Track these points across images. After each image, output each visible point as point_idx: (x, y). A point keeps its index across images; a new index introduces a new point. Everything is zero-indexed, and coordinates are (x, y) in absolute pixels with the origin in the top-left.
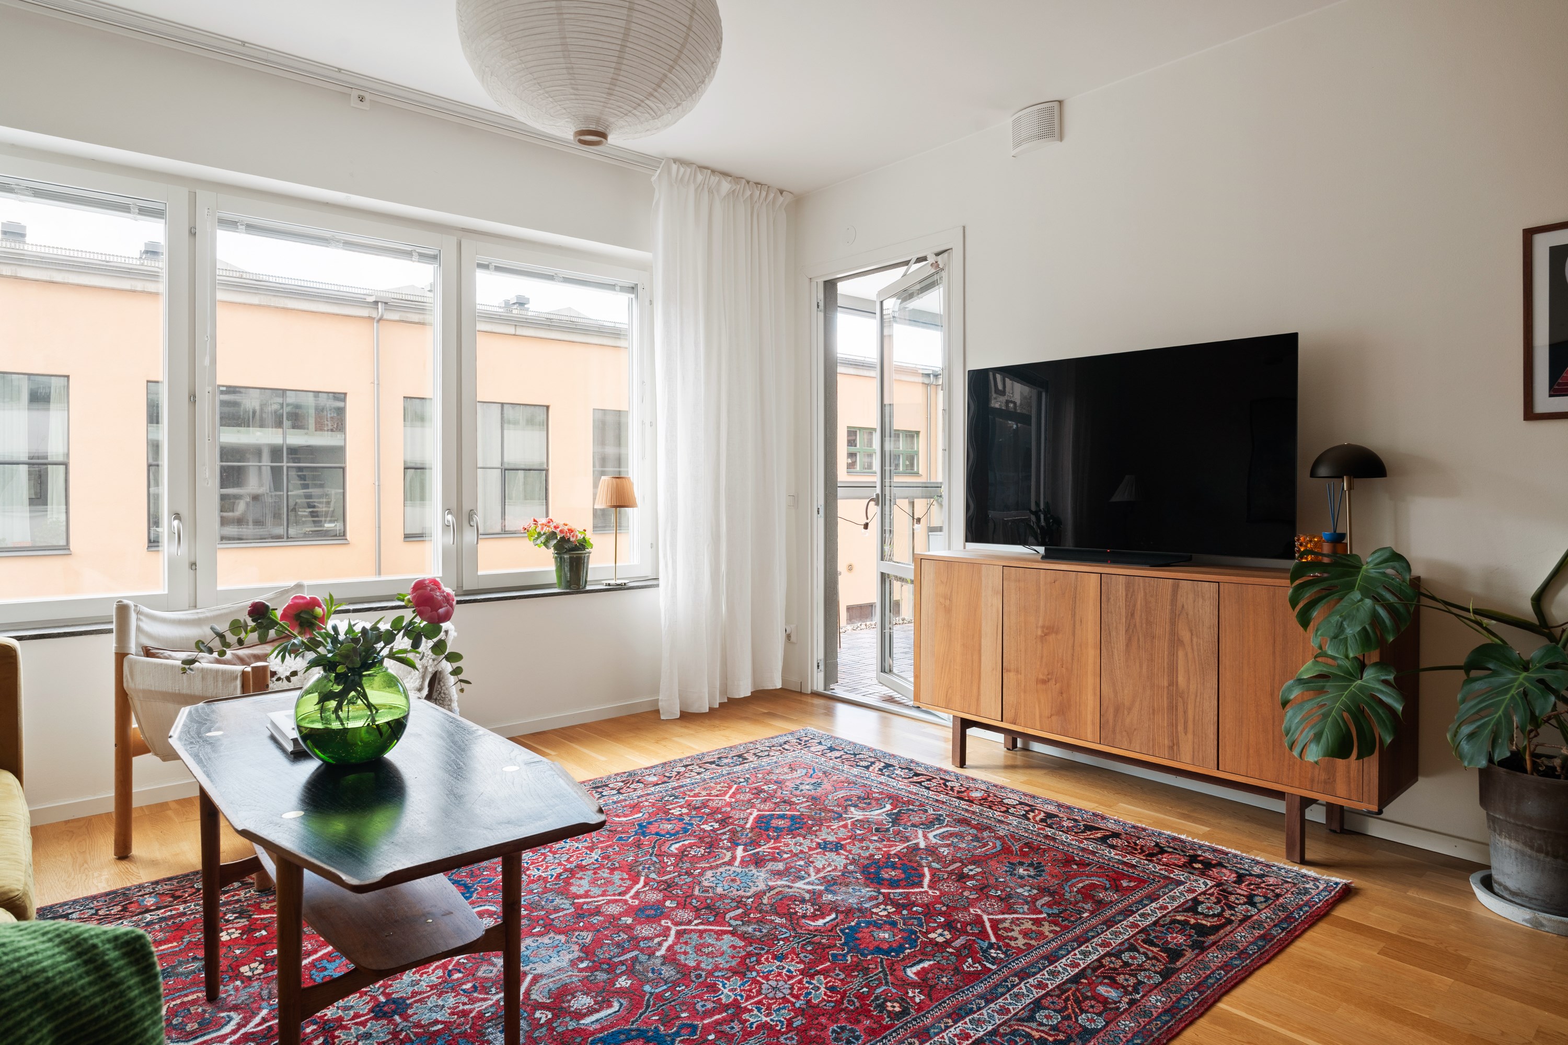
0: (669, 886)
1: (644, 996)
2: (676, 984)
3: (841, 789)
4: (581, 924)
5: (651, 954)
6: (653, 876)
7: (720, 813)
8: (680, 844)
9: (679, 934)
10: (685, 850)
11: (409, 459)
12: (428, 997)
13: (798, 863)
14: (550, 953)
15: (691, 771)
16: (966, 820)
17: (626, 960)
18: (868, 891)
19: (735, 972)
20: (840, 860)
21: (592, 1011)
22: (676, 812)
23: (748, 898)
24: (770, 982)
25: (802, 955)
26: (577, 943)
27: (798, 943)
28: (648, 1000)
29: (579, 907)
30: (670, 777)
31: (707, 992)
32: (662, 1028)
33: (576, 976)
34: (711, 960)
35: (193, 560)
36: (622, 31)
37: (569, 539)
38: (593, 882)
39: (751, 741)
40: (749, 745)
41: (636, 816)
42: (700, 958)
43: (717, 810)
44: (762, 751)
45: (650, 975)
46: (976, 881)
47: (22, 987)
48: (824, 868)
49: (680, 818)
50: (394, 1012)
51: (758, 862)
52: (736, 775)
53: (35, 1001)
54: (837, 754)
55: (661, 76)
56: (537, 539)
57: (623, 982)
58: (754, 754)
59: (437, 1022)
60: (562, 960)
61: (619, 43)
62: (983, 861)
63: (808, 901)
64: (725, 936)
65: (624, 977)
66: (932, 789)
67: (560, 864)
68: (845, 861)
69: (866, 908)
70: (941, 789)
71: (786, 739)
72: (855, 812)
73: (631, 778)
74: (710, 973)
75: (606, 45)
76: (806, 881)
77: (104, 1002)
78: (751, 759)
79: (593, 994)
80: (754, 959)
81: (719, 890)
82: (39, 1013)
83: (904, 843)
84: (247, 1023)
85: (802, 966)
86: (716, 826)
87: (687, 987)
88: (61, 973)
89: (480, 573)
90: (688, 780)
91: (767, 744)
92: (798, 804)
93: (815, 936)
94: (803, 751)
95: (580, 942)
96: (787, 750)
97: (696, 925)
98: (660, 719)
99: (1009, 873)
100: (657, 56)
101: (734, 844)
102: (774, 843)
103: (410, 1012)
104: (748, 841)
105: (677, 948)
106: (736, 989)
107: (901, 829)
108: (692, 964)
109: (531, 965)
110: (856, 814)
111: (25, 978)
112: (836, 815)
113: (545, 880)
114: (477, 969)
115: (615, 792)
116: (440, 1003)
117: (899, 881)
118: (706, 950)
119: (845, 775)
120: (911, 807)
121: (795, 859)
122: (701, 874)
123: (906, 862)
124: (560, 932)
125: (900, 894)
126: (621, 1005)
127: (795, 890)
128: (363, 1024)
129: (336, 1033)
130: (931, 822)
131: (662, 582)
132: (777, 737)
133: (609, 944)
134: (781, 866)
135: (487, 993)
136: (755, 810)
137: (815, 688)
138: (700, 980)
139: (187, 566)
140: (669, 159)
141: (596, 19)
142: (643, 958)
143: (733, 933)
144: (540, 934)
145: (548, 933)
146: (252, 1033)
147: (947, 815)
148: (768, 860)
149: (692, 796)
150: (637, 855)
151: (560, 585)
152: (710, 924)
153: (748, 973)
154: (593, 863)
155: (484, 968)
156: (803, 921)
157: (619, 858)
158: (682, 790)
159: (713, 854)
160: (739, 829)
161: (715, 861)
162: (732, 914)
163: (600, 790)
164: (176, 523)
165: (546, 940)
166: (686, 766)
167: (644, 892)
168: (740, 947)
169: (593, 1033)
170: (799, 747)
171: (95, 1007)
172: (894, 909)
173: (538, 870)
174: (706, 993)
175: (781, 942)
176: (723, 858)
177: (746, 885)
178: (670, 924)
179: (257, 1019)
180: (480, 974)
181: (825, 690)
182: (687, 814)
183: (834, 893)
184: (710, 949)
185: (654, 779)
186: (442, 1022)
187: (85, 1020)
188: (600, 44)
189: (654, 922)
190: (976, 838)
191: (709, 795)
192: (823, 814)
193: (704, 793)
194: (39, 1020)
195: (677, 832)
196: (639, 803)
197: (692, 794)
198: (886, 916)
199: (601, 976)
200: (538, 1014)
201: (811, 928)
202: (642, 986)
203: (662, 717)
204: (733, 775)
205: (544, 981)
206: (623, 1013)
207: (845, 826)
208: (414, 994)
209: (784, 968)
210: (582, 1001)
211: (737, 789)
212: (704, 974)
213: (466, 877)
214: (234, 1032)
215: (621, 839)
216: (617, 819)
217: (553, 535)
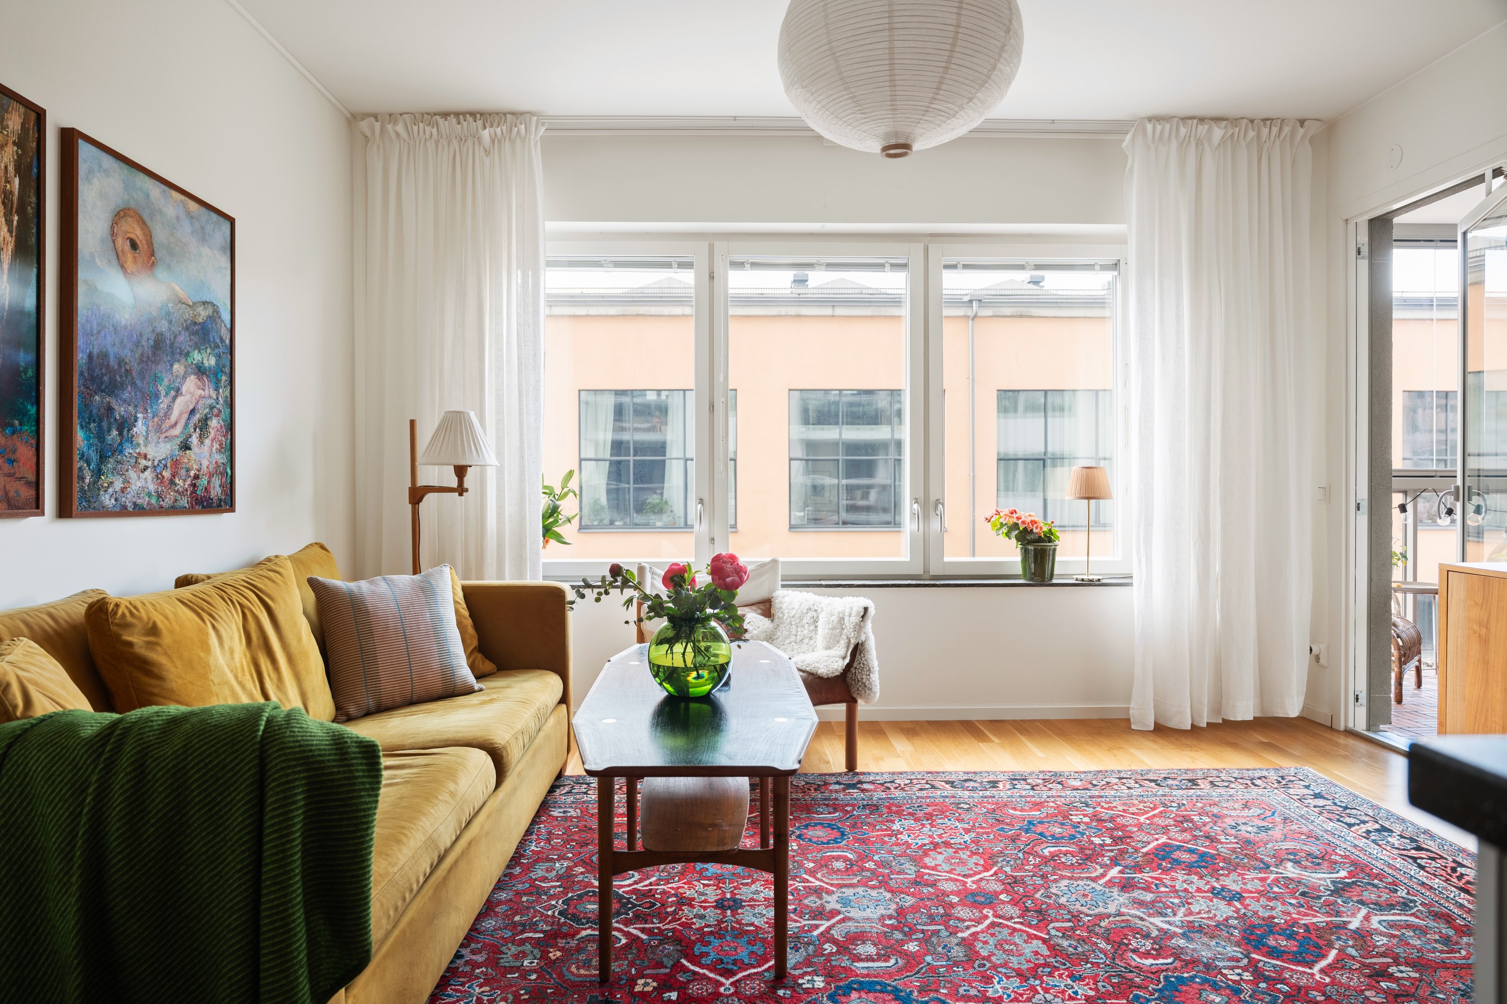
0: (1015, 882)
1: (921, 963)
2: (956, 964)
3: (1293, 840)
4: (912, 890)
5: (953, 933)
6: (1008, 869)
7: (1122, 831)
8: (1057, 849)
9: (993, 925)
10: (1057, 856)
11: (1002, 450)
12: (759, 905)
13: (1171, 900)
14: (870, 904)
15: (1124, 784)
16: (1449, 916)
17: (928, 931)
18: (1235, 951)
19: (1020, 974)
20: (1223, 910)
21: (870, 959)
22: (1075, 819)
23: (1087, 915)
24: (1046, 995)
25: (1100, 984)
26: (897, 904)
27: (1106, 972)
28: (922, 968)
29: (920, 875)
30: (1095, 786)
31: (980, 981)
32: (916, 994)
33: (878, 928)
34: (1005, 956)
35: (712, 536)
36: (887, 51)
37: (1032, 530)
38: (947, 860)
39: (1217, 767)
40: (1212, 771)
41: (1034, 813)
42: (996, 952)
43: (1123, 828)
44: (1223, 781)
45: (940, 949)
46: (1398, 985)
47: (297, 750)
48: (1199, 913)
49: (1076, 825)
50: (729, 908)
51: (1126, 886)
52: (1171, 799)
53: (300, 759)
54: (1321, 802)
55: (937, 79)
56: (1000, 529)
57: (912, 947)
58: (1211, 782)
59: (752, 924)
60: (874, 913)
61: (887, 62)
62: (1432, 967)
63: (1152, 938)
64: (1035, 942)
65: (916, 943)
66: (1428, 869)
67: (930, 836)
68: (1231, 914)
69: (1216, 966)
70: (1443, 873)
71: (1265, 773)
72: (1292, 870)
73: (1056, 778)
74: (995, 967)
75: (876, 69)
76: (1167, 919)
77: (339, 772)
78: (1202, 786)
79: (880, 947)
80: (1049, 970)
81: (1063, 900)
82: (301, 765)
83: (1328, 917)
84: (640, 882)
85: (1092, 993)
86: (1108, 841)
87: (965, 970)
88: (320, 750)
89: (946, 559)
90: (1113, 793)
91: (1235, 775)
92: (1222, 843)
93: (1131, 972)
94: (1276, 791)
95: (900, 903)
96: (1256, 785)
97: (1015, 923)
98: (1130, 728)
99: (1460, 992)
100: (927, 63)
101: (1114, 862)
102: (1161, 874)
103: (740, 911)
104: (1133, 864)
105: (981, 936)
106: (1008, 989)
107: (1339, 901)
108: (984, 953)
109: (849, 908)
110: (1290, 870)
111: (300, 746)
112: (1262, 865)
113: (908, 846)
114: (806, 897)
115: (1029, 787)
116: (764, 912)
117: (1284, 952)
118: (1007, 947)
119: (1312, 827)
120: (1376, 882)
121: (1172, 895)
122: (1055, 881)
123: (1313, 937)
124: (891, 891)
125: (1274, 966)
126: (897, 962)
127: (1147, 924)
128: (705, 908)
129: (683, 908)
130: (1392, 905)
131: (1135, 581)
132: (1255, 769)
133: (923, 913)
134: (1149, 897)
135: (801, 917)
136: (1165, 837)
137: (1351, 725)
138: (982, 969)
139: (707, 540)
140: (1143, 119)
141: (861, 49)
142: (944, 933)
143: (1044, 941)
144: (873, 887)
145: (880, 888)
146: (639, 890)
147: (1423, 904)
148: (1139, 888)
149: (1105, 809)
150: (1006, 848)
151: (1025, 576)
152: (1030, 926)
153: (1032, 980)
154: (960, 844)
155: (812, 898)
156: (1130, 954)
157: (987, 845)
158: (1099, 800)
159: (1084, 866)
160: (1131, 850)
161: (1080, 873)
162: (1057, 925)
163: (1015, 782)
164: (699, 506)
165: (874, 893)
166: (1120, 778)
167: (988, 880)
168: (1042, 955)
169: (857, 975)
170: (1276, 785)
171: (332, 773)
172: (1252, 978)
173: (909, 836)
174: (978, 981)
175: (1089, 965)
176: (1090, 873)
177: (1095, 903)
178: (990, 915)
179: (647, 882)
180: (806, 902)
181: (1368, 730)
182: (1086, 823)
183: (1190, 939)
184: (1011, 947)
185: (1077, 783)
186: (756, 926)
187: (325, 778)
188: (871, 70)
189: (976, 908)
190: (1446, 940)
191: (1124, 811)
192: (1246, 861)
193: (1120, 808)
194: (299, 769)
195: (1063, 838)
196: (1046, 802)
197: (1106, 806)
198: (1234, 981)
199: (898, 935)
200: (826, 946)
201: (1133, 964)
202: (925, 955)
203: (1133, 727)
204: (1167, 798)
205: (850, 924)
206: (893, 969)
207: (1263, 880)
208: (752, 899)
209: (1072, 987)
210: (869, 949)
211: (1161, 812)
212: (988, 965)
213: (848, 826)
214: (629, 885)
215: (1002, 830)
216: (1011, 811)
217: (1016, 526)
